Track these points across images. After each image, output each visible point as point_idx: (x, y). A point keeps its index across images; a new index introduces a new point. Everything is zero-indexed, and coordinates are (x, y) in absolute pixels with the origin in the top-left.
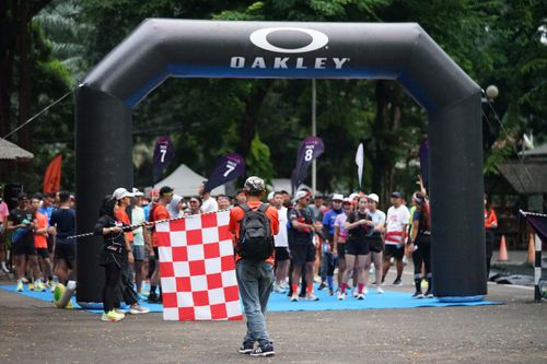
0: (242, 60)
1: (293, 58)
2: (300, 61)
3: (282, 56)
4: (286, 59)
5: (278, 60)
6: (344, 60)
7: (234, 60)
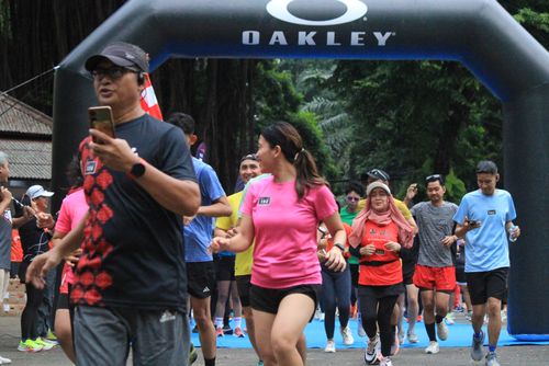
0: (256, 35)
1: (321, 33)
2: (331, 36)
3: (308, 29)
4: (312, 34)
5: (302, 34)
6: (388, 34)
7: (246, 35)
